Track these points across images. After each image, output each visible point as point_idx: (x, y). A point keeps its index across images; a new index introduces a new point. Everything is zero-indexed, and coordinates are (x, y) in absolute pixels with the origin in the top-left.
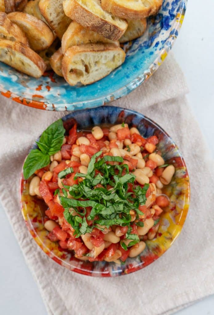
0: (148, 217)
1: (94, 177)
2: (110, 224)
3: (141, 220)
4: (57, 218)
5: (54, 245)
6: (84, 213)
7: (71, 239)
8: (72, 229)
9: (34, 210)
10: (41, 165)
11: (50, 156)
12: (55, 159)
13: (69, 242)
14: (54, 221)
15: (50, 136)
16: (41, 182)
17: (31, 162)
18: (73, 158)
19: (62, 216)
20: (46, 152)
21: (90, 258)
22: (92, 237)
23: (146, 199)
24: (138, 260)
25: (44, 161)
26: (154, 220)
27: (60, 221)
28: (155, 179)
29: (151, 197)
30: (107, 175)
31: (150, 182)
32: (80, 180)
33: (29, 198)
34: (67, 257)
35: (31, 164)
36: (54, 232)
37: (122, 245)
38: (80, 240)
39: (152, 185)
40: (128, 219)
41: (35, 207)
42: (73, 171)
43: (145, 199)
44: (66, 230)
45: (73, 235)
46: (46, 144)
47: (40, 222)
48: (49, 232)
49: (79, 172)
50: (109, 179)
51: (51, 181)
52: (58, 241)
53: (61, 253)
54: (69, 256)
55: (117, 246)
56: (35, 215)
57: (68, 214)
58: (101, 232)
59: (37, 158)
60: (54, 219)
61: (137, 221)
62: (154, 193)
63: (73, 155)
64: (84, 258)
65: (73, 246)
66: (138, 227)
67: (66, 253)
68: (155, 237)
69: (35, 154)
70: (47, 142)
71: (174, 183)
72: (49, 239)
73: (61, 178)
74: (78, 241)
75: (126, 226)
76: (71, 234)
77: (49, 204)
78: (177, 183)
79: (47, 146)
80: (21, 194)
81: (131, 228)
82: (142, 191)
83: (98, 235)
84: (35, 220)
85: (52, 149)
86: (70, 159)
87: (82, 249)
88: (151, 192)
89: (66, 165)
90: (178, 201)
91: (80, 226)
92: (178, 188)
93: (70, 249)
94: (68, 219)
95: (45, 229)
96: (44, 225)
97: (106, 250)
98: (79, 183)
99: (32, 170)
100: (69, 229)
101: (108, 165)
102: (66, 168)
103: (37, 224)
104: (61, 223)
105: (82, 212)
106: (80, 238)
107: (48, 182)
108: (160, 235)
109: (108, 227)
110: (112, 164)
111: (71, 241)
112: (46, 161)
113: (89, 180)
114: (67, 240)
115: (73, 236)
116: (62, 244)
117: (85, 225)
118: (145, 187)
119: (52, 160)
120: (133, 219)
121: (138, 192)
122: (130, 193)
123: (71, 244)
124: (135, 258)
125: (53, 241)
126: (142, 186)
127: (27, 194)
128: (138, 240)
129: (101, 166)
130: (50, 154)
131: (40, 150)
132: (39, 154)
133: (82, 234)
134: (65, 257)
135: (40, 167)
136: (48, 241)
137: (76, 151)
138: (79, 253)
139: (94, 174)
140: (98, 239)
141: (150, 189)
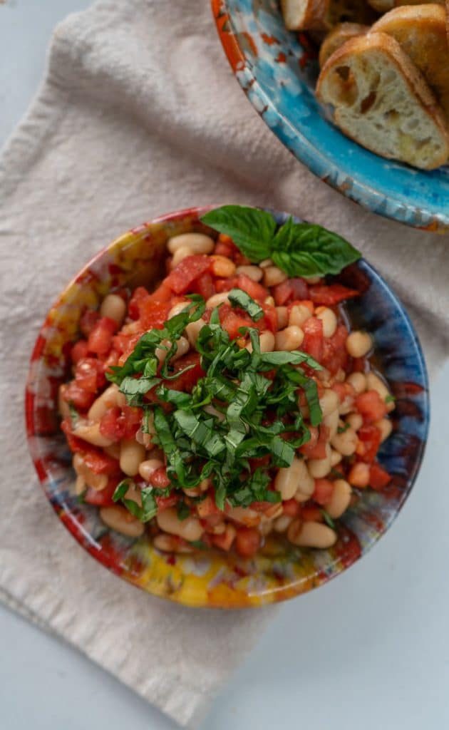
0: (203, 522)
1: (259, 372)
2: (164, 442)
3: (194, 510)
4: (135, 317)
5: (72, 329)
6: (169, 375)
7: (99, 362)
8: (123, 360)
9: (136, 261)
10: (246, 244)
11: (269, 258)
12: (267, 270)
13: (90, 360)
14: (126, 315)
15: (314, 244)
16: (205, 256)
17: (243, 218)
18: (282, 310)
19: (145, 327)
20: (275, 246)
21: (70, 422)
22: (118, 412)
23: (245, 506)
24: (99, 530)
25: (254, 248)
26: (202, 539)
27: (133, 327)
28: (292, 509)
29: (252, 514)
30: (273, 400)
31: (284, 503)
32: (241, 342)
33: (159, 241)
34: (54, 369)
35: (239, 221)
36: (102, 322)
37: (123, 486)
38: (102, 383)
39: (279, 508)
40: (188, 479)
41: (145, 262)
42: (256, 320)
43: (246, 503)
44: (115, 345)
45: (110, 367)
46: (294, 241)
47: (115, 283)
48: (99, 310)
49: (260, 334)
50: (264, 407)
51: (215, 278)
52: (83, 337)
53: (57, 350)
54: (59, 372)
55: (116, 475)
56: (126, 266)
57: (156, 340)
58: (137, 427)
59: (255, 229)
60: (130, 313)
61: (188, 502)
62: (264, 518)
63: (290, 309)
64: (64, 407)
65: (83, 373)
66: (174, 507)
67: (62, 362)
68: (163, 552)
69: (265, 222)
70: (299, 240)
71: (298, 554)
72: (83, 313)
73: (231, 299)
74: (97, 382)
75: (168, 480)
76: (111, 360)
77: (161, 291)
78: (299, 563)
79: (291, 245)
80: (164, 221)
81: (168, 495)
82: (261, 491)
83: (129, 424)
84: (114, 269)
85: (286, 257)
86: (277, 304)
87: (82, 394)
88: (263, 511)
89: (262, 300)
90: (261, 577)
91: (136, 374)
92: (290, 567)
93: (74, 369)
94: (144, 343)
95: (101, 299)
96: (109, 293)
97: (99, 451)
98: (234, 342)
99: (227, 226)
100: (121, 354)
101: (296, 394)
102: (256, 301)
103: (108, 278)
104: (126, 330)
105: (169, 370)
106: (108, 384)
107: (210, 272)
108: (172, 561)
109: (155, 441)
110: (300, 403)
111: (93, 366)
112: (255, 252)
113: (250, 363)
114: (92, 355)
115: (106, 366)
116: (80, 348)
117: (142, 386)
118: (271, 495)
119: (263, 264)
120: (191, 492)
121: (258, 483)
122: (247, 465)
123: (86, 367)
124: (103, 523)
125: (80, 325)
126: (272, 486)
127: (168, 232)
128: (146, 518)
129: (287, 379)
130: (275, 256)
131: (276, 231)
132: (267, 232)
133: (119, 385)
134: (54, 365)
135: (238, 243)
136: (76, 314)
137: (300, 312)
138: (72, 392)
139: (265, 369)
140: (118, 427)
141: (271, 506)
